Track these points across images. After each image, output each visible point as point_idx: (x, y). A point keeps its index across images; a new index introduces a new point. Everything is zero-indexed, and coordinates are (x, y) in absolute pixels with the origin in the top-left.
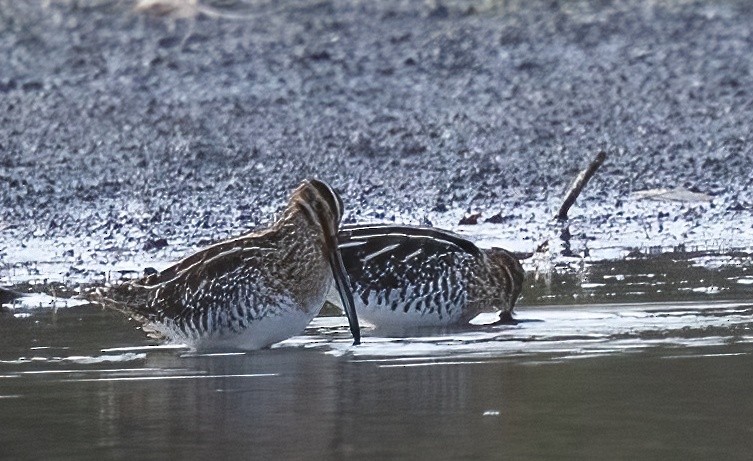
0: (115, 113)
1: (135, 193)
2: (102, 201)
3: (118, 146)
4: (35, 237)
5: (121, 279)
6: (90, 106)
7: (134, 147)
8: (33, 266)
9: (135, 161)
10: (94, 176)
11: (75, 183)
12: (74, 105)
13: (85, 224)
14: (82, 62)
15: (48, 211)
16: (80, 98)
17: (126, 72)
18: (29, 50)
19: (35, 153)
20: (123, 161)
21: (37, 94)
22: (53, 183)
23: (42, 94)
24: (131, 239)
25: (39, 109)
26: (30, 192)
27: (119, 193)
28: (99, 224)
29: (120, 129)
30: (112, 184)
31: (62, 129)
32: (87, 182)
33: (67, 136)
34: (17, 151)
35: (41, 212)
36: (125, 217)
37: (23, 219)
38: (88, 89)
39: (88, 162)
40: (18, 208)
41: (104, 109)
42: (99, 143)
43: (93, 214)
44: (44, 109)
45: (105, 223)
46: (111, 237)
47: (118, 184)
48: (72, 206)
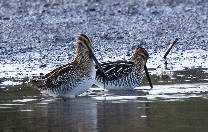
0: (31, 27)
1: (37, 51)
2: (27, 53)
3: (32, 37)
4: (7, 64)
5: (33, 76)
6: (23, 25)
7: (37, 37)
8: (7, 73)
9: (37, 41)
10: (25, 46)
11: (19, 48)
12: (19, 24)
13: (22, 60)
14: (21, 12)
15: (11, 56)
16: (21, 22)
17: (34, 14)
18: (5, 8)
19: (7, 39)
20: (33, 41)
21: (8, 21)
22: (12, 47)
23: (9, 21)
24: (36, 65)
25: (8, 25)
26: (6, 50)
27: (32, 51)
28: (26, 60)
29: (32, 32)
30: (30, 48)
31: (15, 31)
32: (23, 48)
33: (17, 34)
34: (2, 38)
35: (9, 56)
36: (34, 58)
37: (3, 58)
38: (23, 20)
39: (23, 41)
40: (2, 55)
41: (28, 25)
42: (26, 36)
43: (24, 57)
44: (10, 26)
45: (28, 59)
46: (30, 64)
47: (32, 48)
48: (18, 54)
